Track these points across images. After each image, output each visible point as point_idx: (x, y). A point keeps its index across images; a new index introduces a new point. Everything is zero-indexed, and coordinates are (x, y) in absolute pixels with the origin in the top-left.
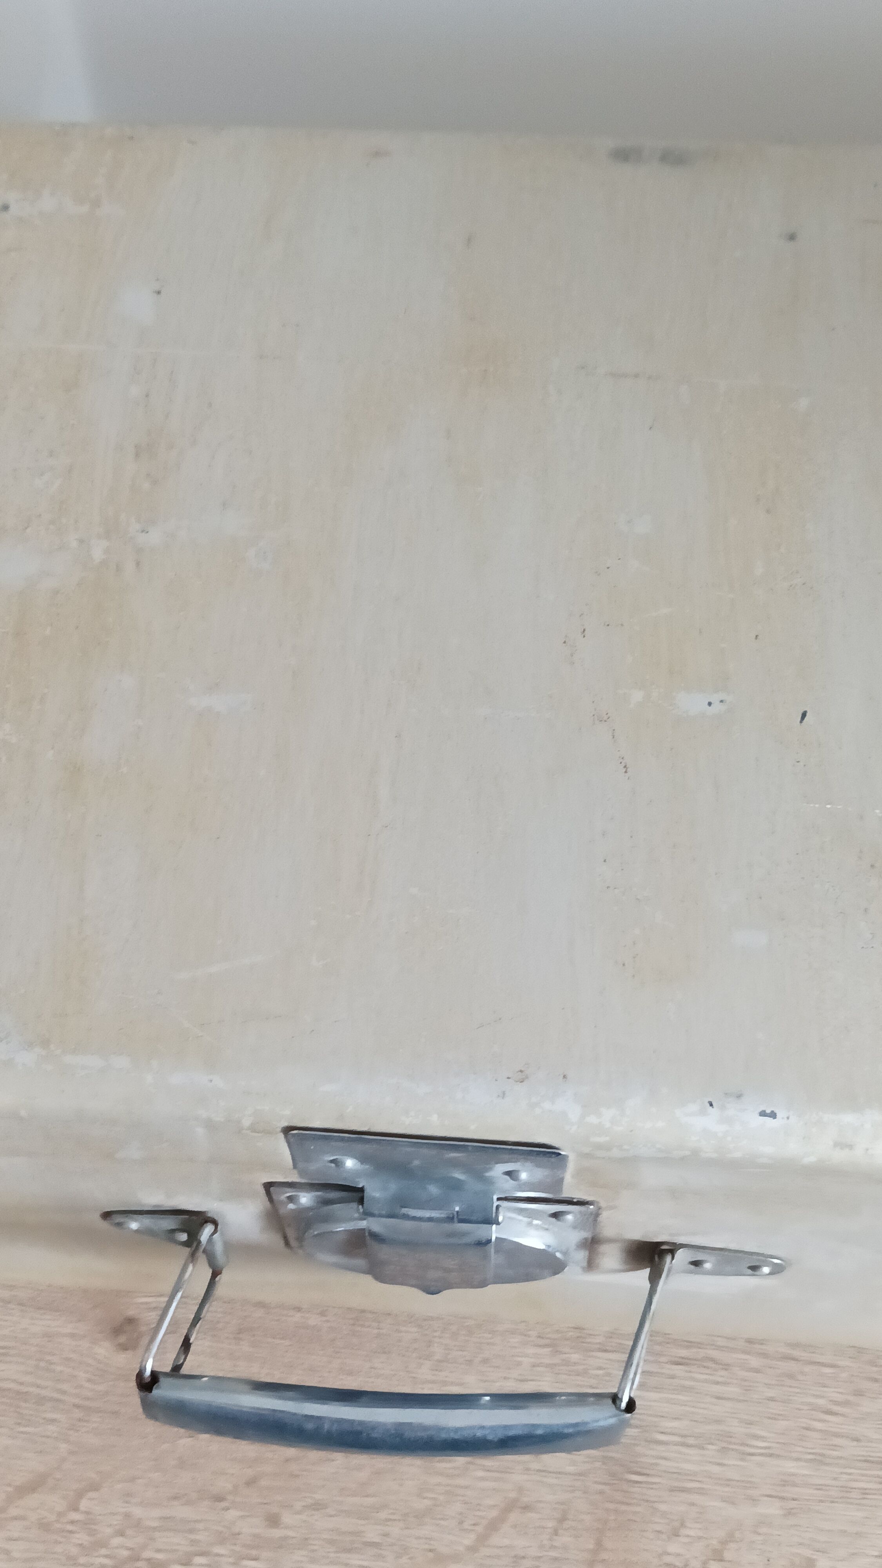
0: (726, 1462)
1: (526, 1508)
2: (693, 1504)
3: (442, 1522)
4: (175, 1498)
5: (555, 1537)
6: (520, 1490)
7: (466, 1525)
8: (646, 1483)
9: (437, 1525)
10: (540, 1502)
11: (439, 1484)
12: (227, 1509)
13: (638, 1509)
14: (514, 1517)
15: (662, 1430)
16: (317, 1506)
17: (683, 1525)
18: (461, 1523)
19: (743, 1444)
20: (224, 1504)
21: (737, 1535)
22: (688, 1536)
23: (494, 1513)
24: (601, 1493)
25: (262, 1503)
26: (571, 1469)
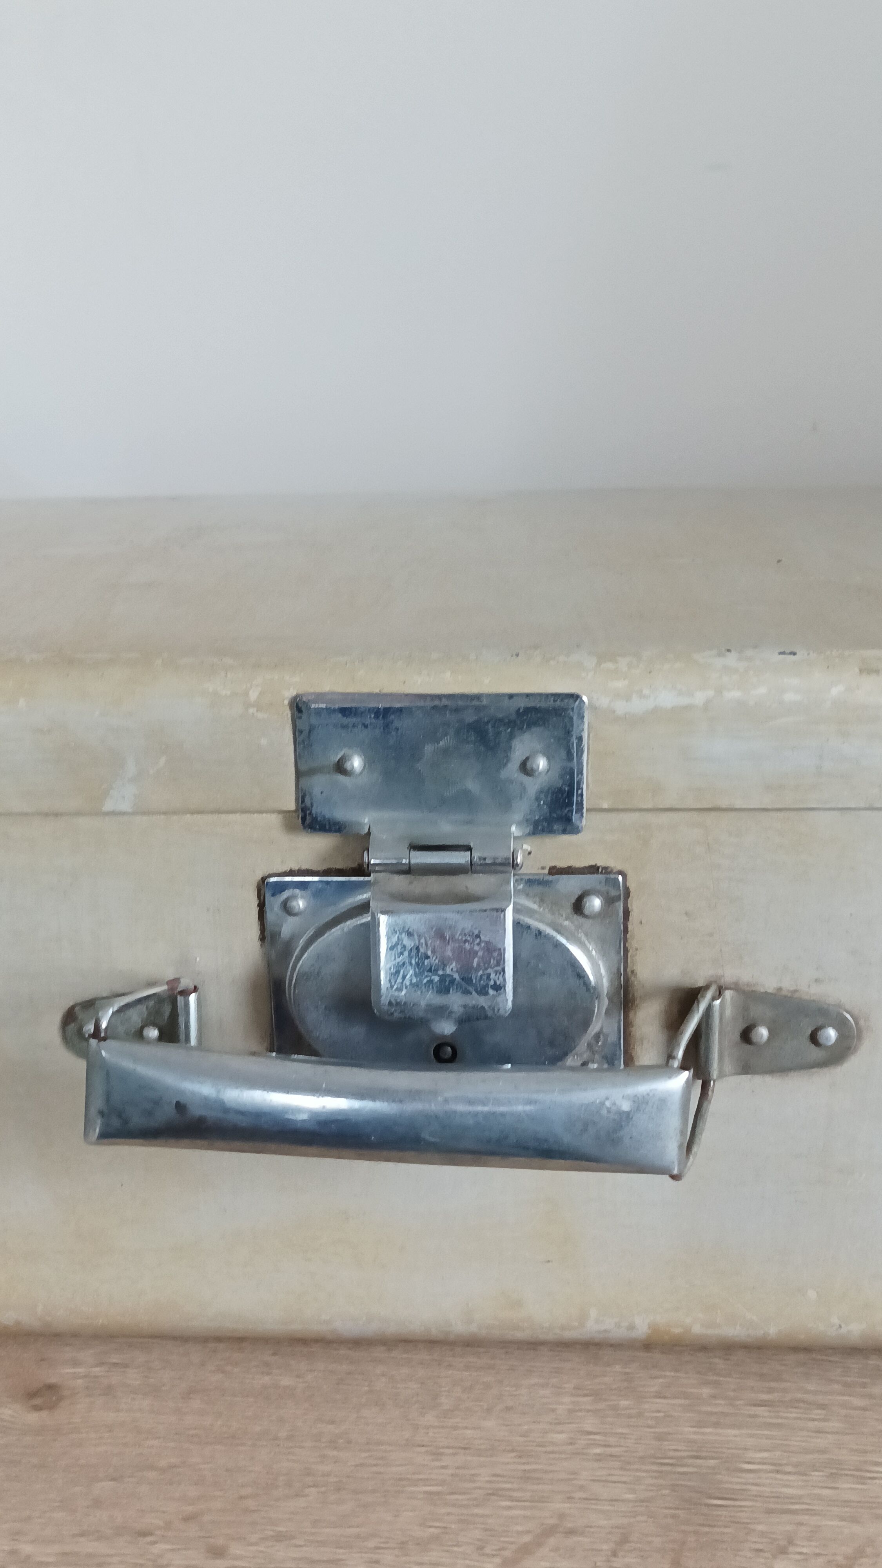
0: (837, 1485)
1: (571, 1532)
2: (801, 1524)
3: (455, 1549)
4: (82, 1535)
5: (614, 1559)
6: (562, 1516)
7: (488, 1550)
8: (734, 1506)
9: (447, 1551)
10: (591, 1527)
11: (449, 1514)
12: (155, 1543)
13: (726, 1530)
14: (552, 1541)
15: (747, 1460)
16: (280, 1538)
17: (791, 1542)
18: (481, 1548)
19: (857, 1470)
20: (149, 1539)
21: (869, 1550)
22: (800, 1553)
23: (527, 1539)
24: (673, 1516)
25: (203, 1537)
26: (630, 1496)
